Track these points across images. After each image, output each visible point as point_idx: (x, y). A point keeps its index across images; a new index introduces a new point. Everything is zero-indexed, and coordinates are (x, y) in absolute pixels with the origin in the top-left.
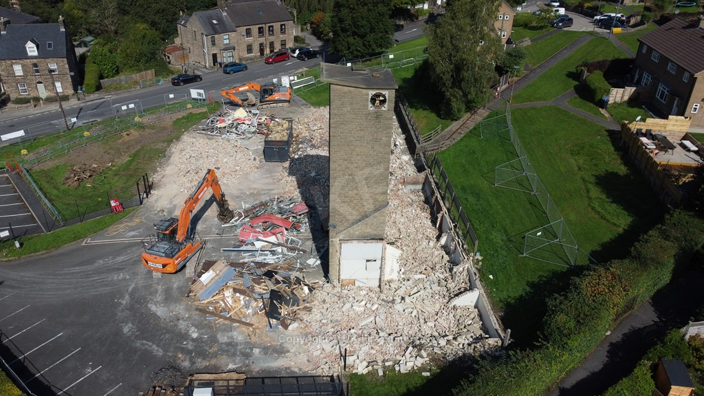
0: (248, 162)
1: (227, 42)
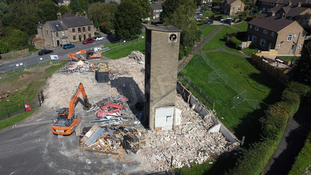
0: (90, 83)
1: (64, 35)
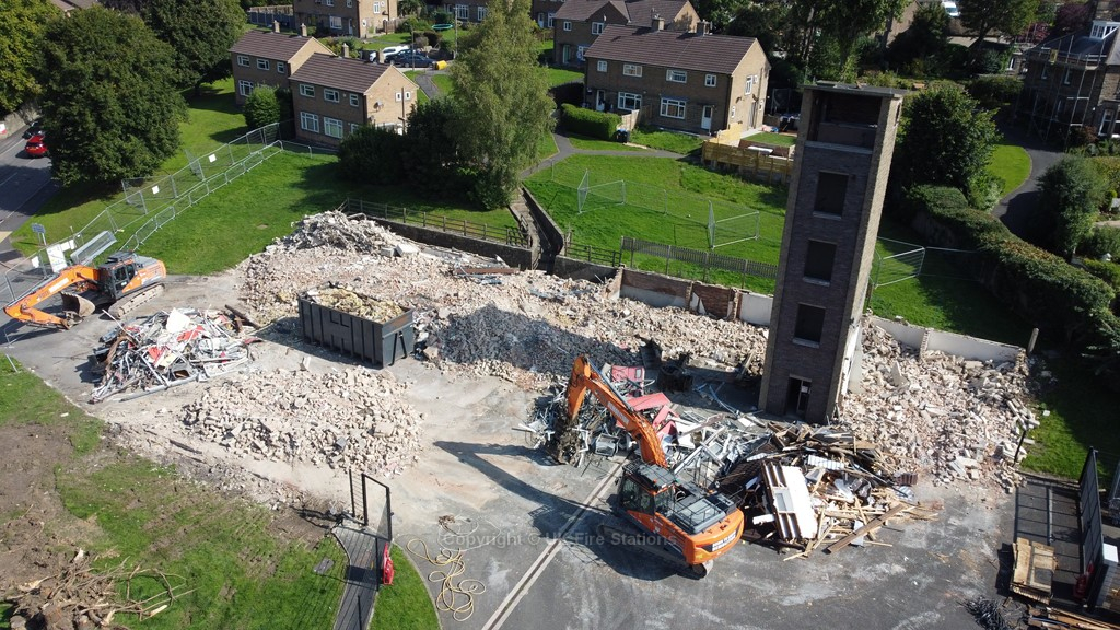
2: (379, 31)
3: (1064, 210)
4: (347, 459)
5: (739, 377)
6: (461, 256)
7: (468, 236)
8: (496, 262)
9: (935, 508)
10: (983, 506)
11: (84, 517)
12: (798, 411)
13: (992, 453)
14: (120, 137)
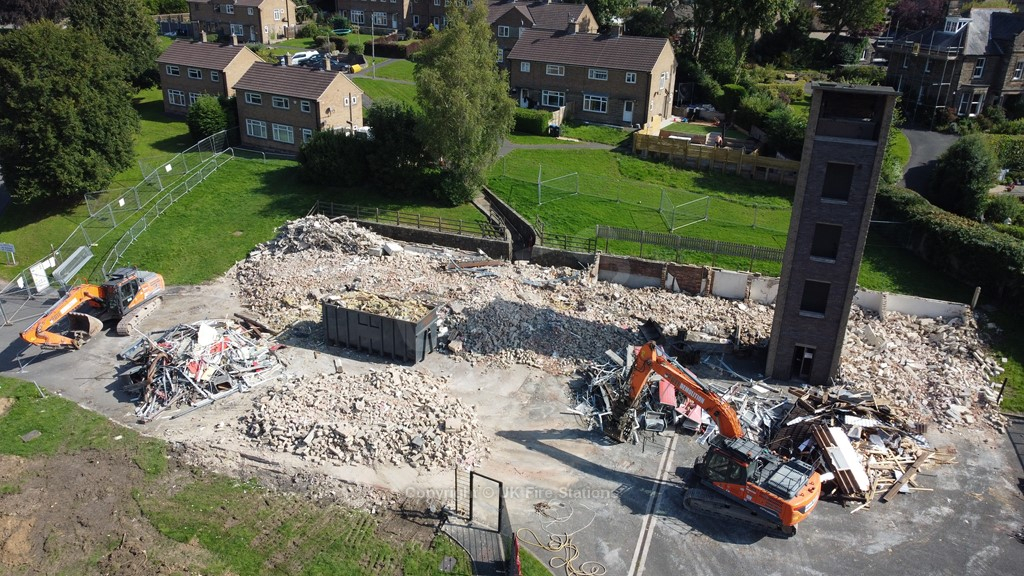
2: (280, 37)
3: (970, 183)
4: (426, 457)
5: (736, 348)
6: (442, 251)
7: (443, 232)
8: (478, 255)
9: (951, 452)
10: (987, 447)
11: (185, 540)
12: (801, 375)
13: (976, 399)
14: (79, 151)
